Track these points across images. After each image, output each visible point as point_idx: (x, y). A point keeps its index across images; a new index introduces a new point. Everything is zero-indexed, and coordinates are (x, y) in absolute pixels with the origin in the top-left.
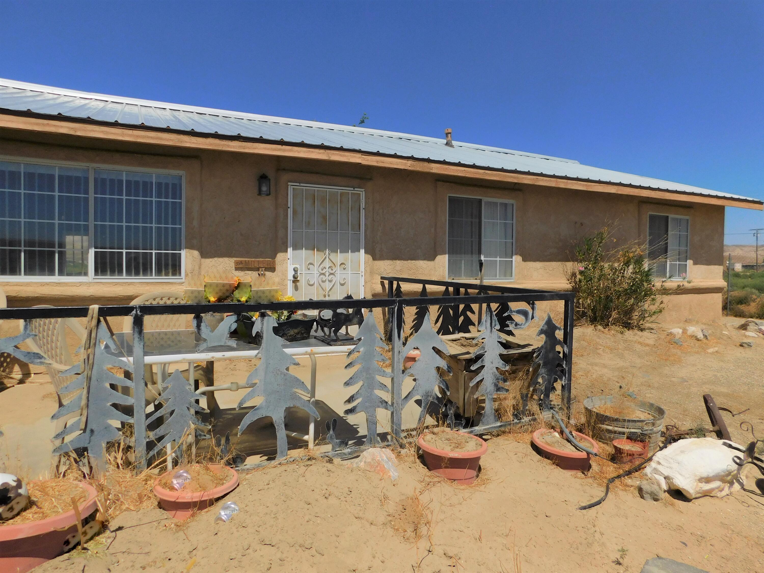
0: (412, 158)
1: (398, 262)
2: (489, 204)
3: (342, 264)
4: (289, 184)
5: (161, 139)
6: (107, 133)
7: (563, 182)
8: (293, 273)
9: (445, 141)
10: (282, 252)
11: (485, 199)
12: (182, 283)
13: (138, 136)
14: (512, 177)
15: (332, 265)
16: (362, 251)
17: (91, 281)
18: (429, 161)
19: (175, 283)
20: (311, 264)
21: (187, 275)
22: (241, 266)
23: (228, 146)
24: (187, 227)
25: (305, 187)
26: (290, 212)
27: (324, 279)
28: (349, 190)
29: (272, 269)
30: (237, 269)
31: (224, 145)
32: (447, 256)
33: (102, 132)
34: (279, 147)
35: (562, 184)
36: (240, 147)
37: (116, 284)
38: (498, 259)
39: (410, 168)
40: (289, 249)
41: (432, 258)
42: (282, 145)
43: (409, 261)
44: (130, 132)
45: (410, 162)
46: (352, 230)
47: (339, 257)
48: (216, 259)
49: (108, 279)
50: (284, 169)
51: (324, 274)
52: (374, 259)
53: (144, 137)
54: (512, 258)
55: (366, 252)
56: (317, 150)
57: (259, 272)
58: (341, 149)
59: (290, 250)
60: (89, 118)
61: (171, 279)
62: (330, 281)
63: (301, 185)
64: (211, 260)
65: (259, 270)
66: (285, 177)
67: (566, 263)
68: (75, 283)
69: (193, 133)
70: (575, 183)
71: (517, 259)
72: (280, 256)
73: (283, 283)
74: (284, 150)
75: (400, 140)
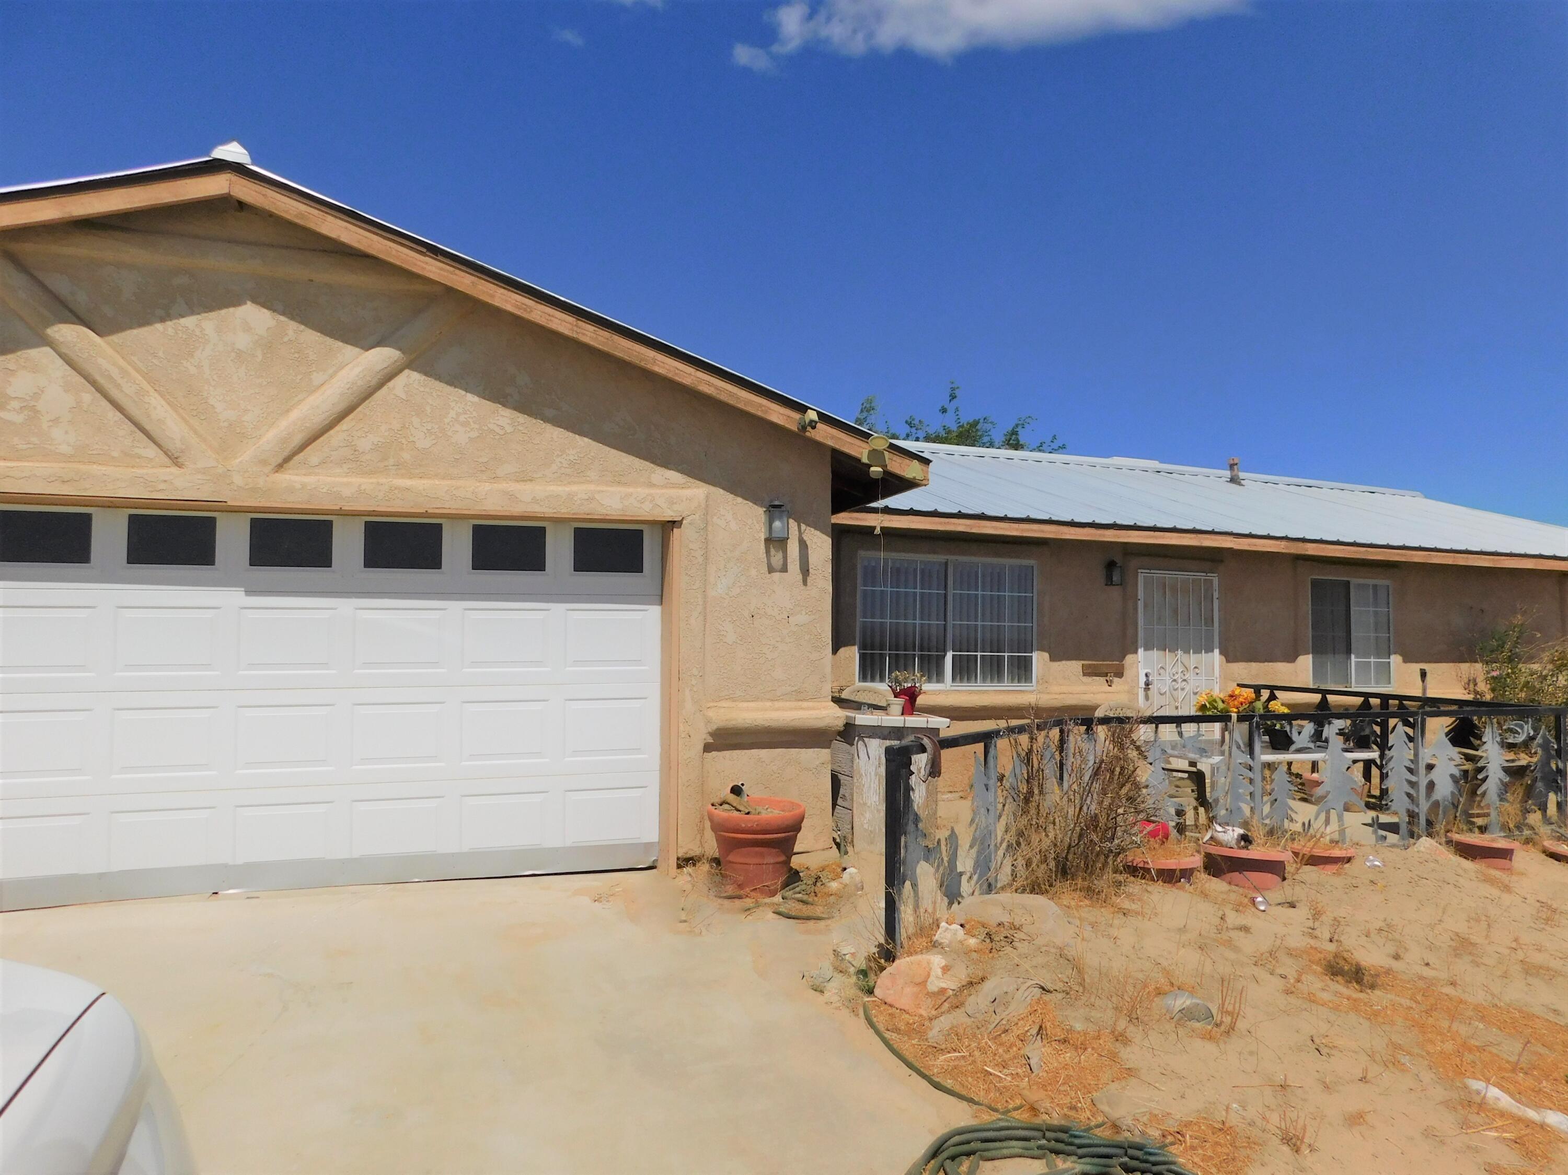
0: (1286, 538)
1: (1253, 664)
2: (1360, 586)
3: (1196, 668)
4: (1139, 571)
5: (1043, 531)
6: (996, 528)
7: (1463, 558)
8: (1144, 679)
9: (1227, 473)
10: (1131, 653)
11: (1354, 581)
12: (1032, 692)
13: (1023, 530)
14: (1398, 554)
15: (1185, 670)
16: (1217, 651)
17: (948, 688)
18: (1304, 540)
19: (1026, 691)
20: (1162, 668)
21: (1038, 682)
22: (1089, 671)
23: (1104, 536)
24: (1038, 625)
25: (1157, 574)
26: (1140, 604)
27: (1176, 687)
28: (1201, 576)
29: (1120, 674)
30: (1084, 674)
31: (1100, 535)
32: (1310, 656)
33: (993, 527)
34: (1152, 533)
35: (1462, 560)
36: (1115, 536)
37: (971, 692)
38: (1372, 660)
39: (1284, 551)
40: (1139, 650)
41: (1291, 658)
42: (1155, 531)
43: (1266, 664)
44: (1016, 526)
45: (1283, 543)
46: (1206, 624)
47: (1193, 659)
48: (1064, 662)
49: (965, 687)
50: (1132, 554)
51: (1175, 680)
52: (1228, 661)
53: (1028, 530)
54: (1389, 658)
55: (1221, 653)
56: (1188, 535)
57: (1108, 678)
58: (1213, 532)
59: (1141, 651)
60: (983, 513)
61: (1023, 686)
62: (1183, 689)
63: (1152, 571)
64: (1059, 663)
65: (1107, 676)
66: (1134, 562)
67: (1460, 664)
68: (934, 691)
69: (1072, 524)
70: (1478, 558)
71: (1395, 660)
72: (1129, 658)
73: (1132, 693)
74: (1156, 537)
75: (1157, 475)
